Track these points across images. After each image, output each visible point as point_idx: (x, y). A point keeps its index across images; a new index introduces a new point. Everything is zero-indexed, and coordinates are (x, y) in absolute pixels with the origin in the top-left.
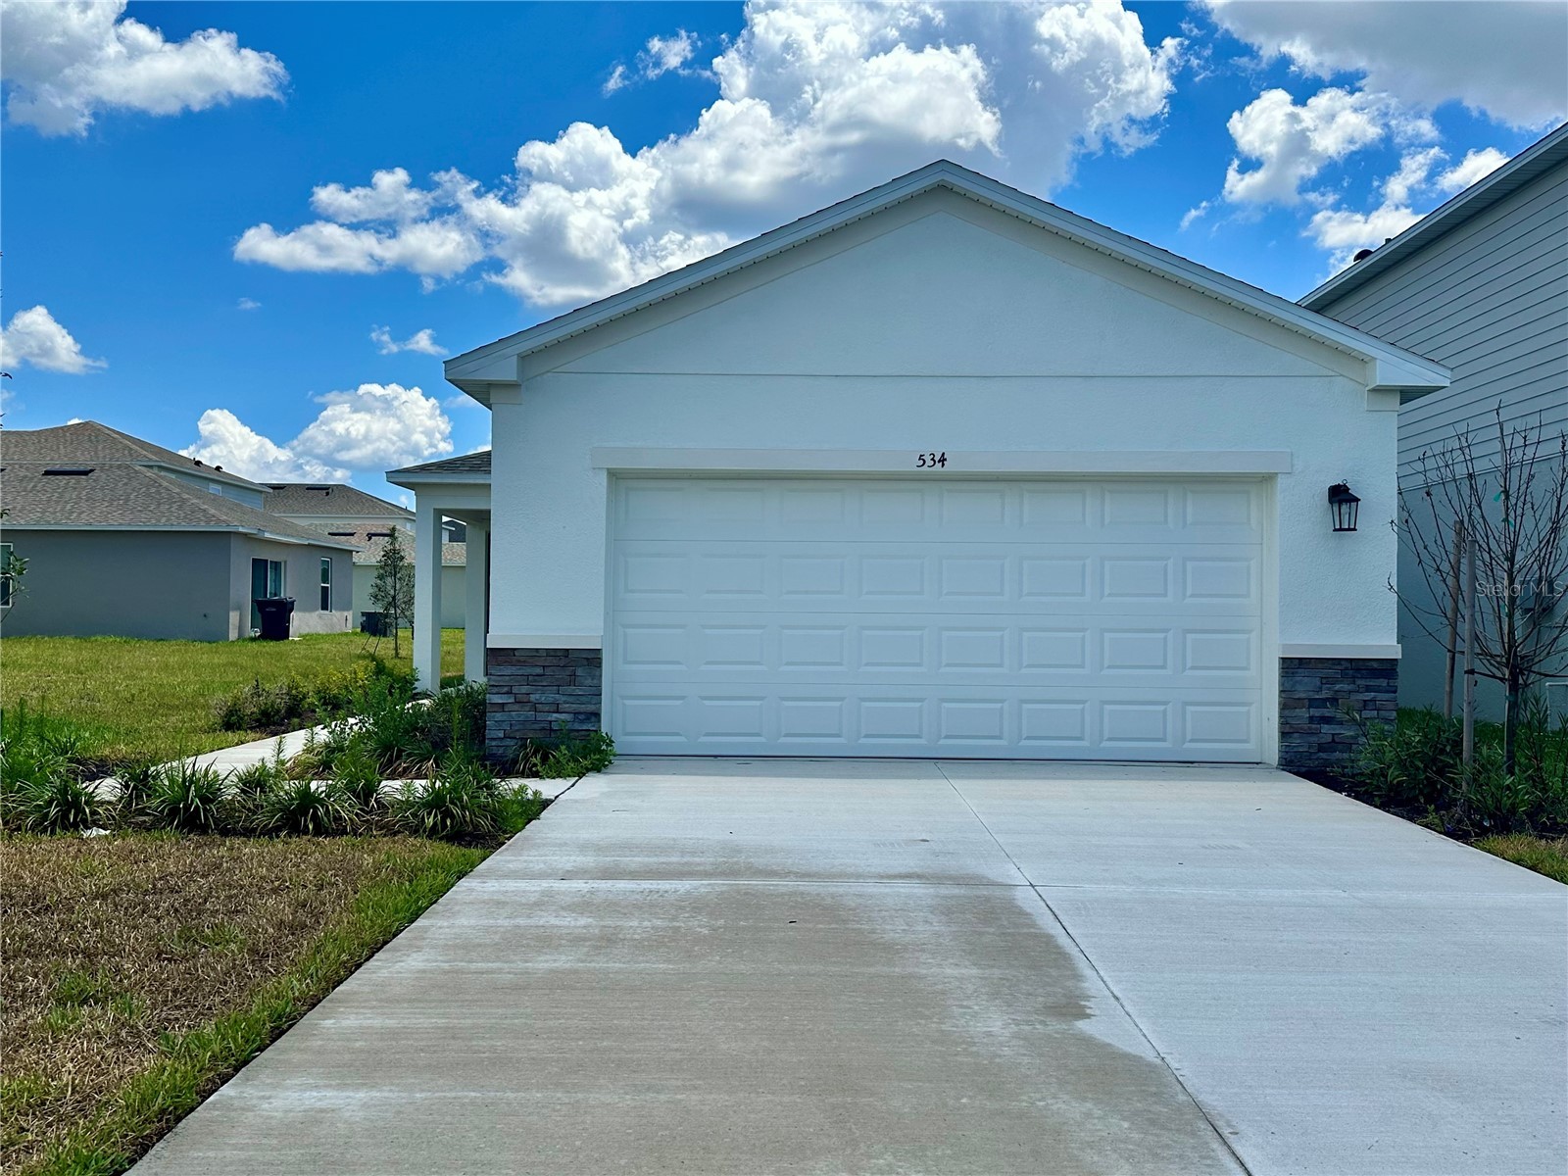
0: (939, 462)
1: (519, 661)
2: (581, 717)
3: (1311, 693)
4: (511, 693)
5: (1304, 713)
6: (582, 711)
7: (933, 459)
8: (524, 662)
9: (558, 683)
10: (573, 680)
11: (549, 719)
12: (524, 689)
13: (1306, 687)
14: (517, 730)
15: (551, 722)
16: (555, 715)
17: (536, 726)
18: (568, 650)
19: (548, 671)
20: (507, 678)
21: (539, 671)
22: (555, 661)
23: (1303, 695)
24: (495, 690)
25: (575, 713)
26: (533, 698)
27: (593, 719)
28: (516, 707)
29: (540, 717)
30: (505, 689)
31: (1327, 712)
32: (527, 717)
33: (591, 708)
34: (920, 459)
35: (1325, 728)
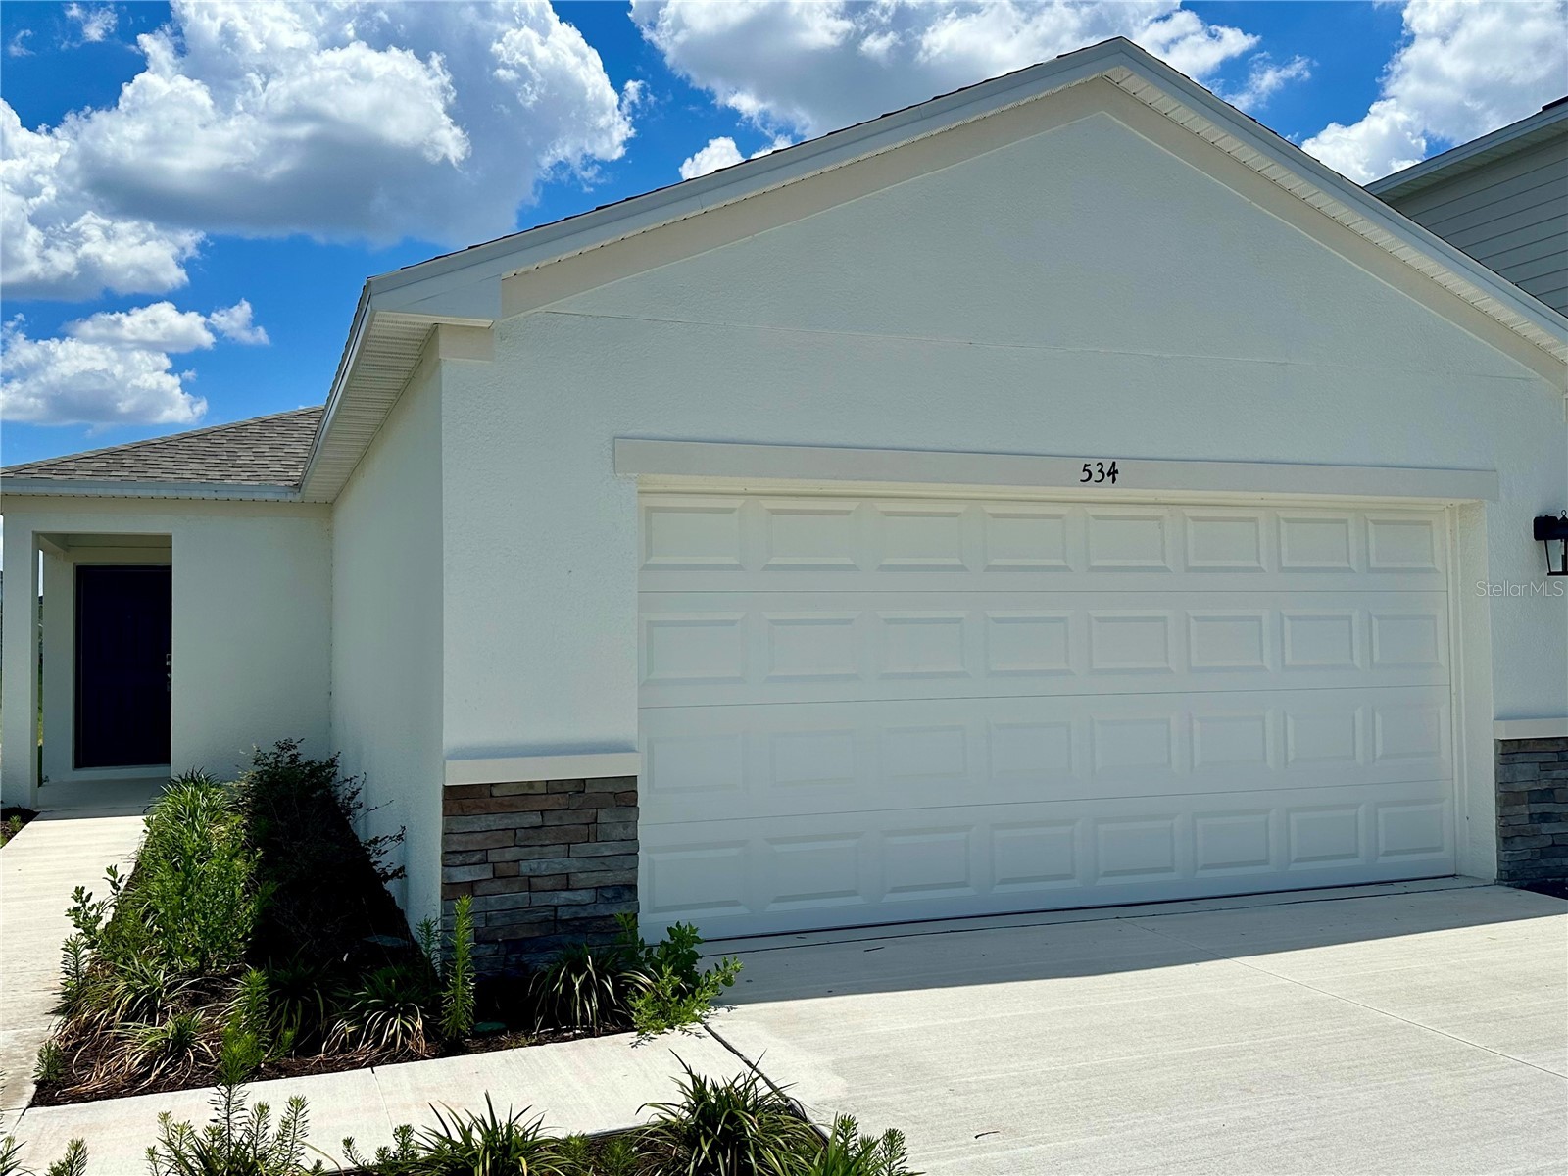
0: (1109, 475)
1: (501, 804)
2: (609, 894)
3: (1530, 784)
4: (486, 862)
5: (1524, 810)
6: (609, 882)
7: (1101, 471)
8: (511, 805)
9: (568, 840)
10: (592, 831)
11: (555, 901)
12: (510, 854)
13: (1526, 777)
14: (499, 928)
15: (556, 907)
16: (564, 894)
17: (532, 917)
18: (584, 780)
19: (551, 820)
20: (481, 836)
21: (536, 820)
22: (562, 800)
23: (1524, 787)
24: (459, 859)
25: (596, 888)
26: (525, 868)
27: (627, 896)
28: (498, 885)
29: (540, 899)
30: (477, 857)
31: (1547, 807)
32: (517, 902)
33: (622, 877)
34: (1084, 470)
35: (1545, 828)
